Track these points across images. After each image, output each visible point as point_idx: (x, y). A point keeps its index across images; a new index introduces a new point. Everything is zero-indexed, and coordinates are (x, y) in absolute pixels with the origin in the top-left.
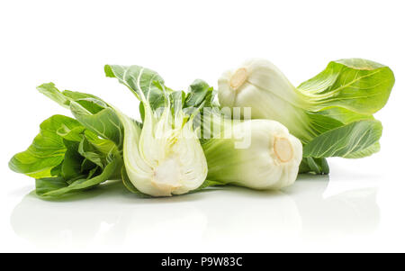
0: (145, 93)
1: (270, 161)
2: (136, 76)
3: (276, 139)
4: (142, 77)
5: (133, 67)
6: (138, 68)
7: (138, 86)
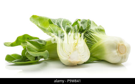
0: (64, 28)
1: (117, 54)
2: (60, 22)
3: (119, 45)
4: (63, 22)
5: (59, 19)
6: (61, 19)
7: (61, 26)
